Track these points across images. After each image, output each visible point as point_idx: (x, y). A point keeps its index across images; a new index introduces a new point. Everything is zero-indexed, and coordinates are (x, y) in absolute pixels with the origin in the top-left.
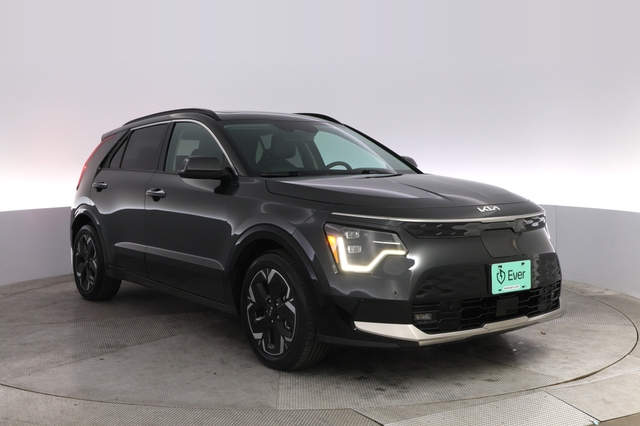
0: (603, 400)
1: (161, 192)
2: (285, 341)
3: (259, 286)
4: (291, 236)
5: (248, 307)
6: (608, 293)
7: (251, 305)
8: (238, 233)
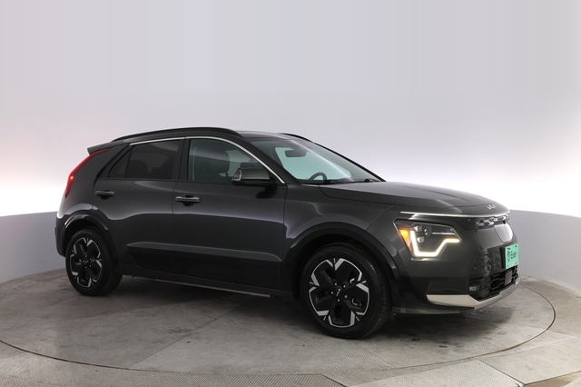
0: (527, 366)
1: (197, 198)
2: (356, 315)
3: (324, 273)
4: (365, 231)
5: (310, 291)
6: (530, 280)
7: (314, 288)
8: (293, 237)
